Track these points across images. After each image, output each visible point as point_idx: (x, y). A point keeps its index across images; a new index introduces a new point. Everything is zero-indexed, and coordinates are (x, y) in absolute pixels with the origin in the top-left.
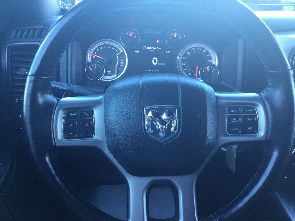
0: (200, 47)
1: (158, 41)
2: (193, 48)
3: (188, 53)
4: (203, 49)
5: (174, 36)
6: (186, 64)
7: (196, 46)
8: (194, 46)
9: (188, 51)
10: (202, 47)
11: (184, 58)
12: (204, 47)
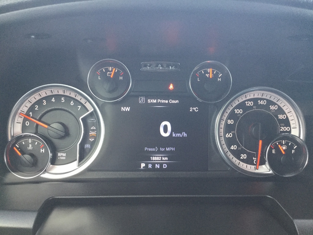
0: (263, 99)
1: (171, 87)
2: (250, 100)
3: (239, 111)
4: (270, 103)
5: (207, 75)
6: (234, 134)
7: (256, 96)
8: (252, 97)
9: (238, 107)
10: (268, 98)
11: (230, 122)
12: (272, 99)
